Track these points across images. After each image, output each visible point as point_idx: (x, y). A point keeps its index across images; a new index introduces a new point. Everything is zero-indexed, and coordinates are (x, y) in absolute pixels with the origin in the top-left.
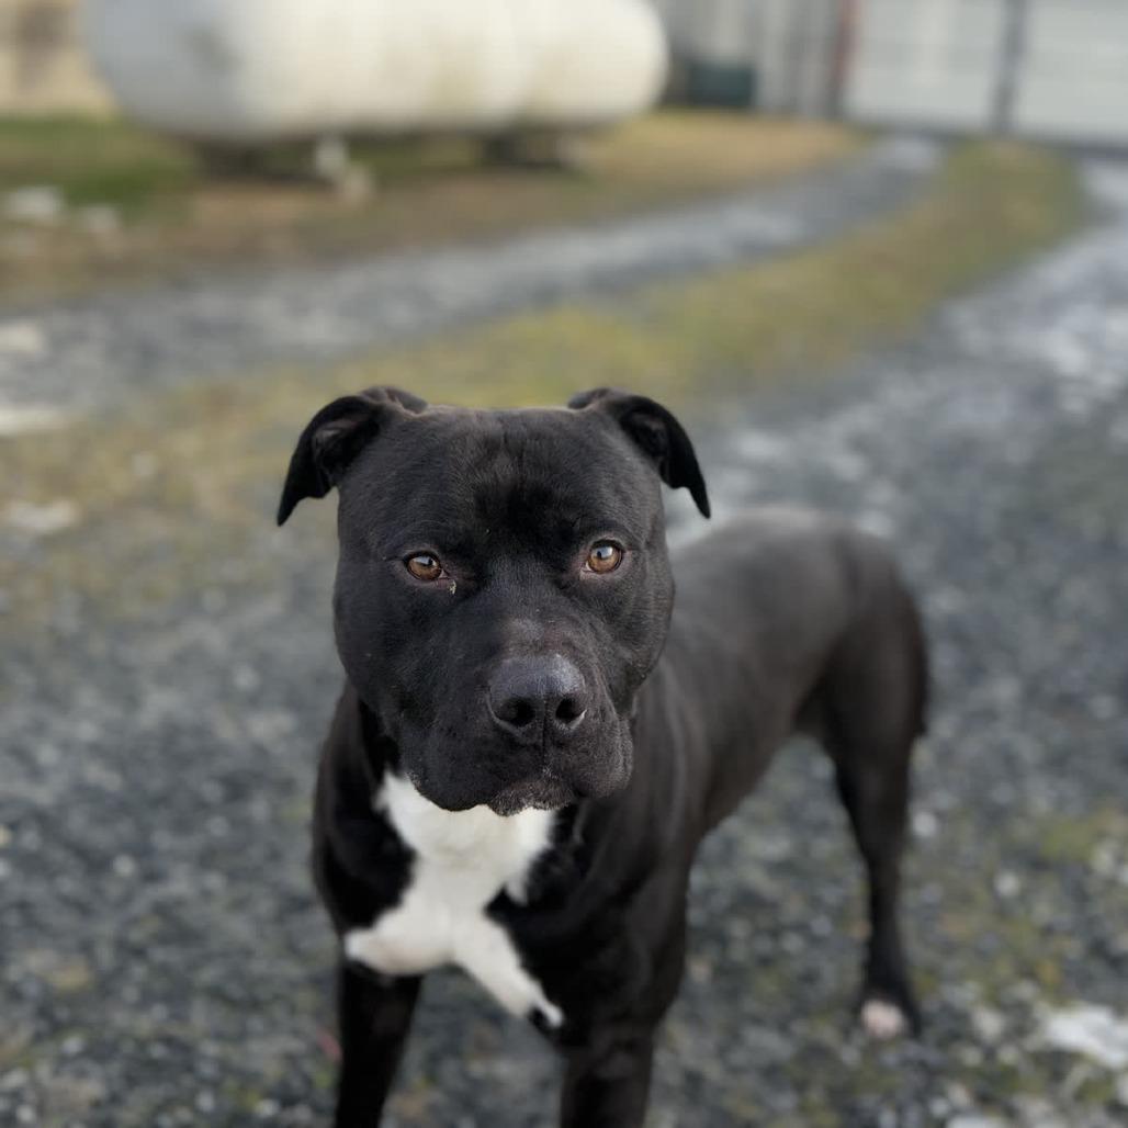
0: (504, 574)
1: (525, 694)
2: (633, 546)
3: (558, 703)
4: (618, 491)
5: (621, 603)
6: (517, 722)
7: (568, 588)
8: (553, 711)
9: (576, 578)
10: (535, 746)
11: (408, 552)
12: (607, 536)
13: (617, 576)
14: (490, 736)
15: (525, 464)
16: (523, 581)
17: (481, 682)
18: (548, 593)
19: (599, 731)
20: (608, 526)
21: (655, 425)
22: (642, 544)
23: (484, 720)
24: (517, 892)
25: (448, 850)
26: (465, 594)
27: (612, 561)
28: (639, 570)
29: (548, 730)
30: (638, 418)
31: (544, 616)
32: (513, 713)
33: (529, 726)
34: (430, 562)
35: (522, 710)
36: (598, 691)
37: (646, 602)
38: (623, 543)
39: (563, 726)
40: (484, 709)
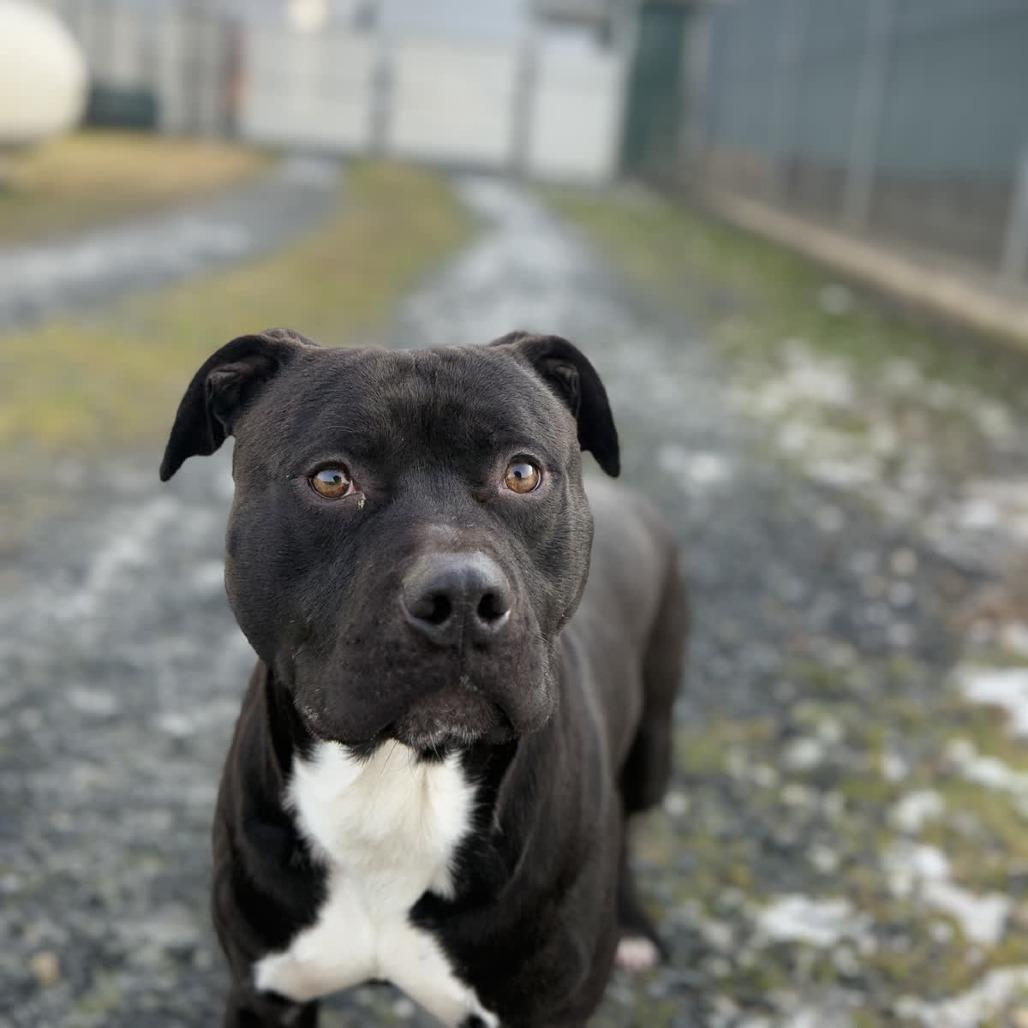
0: (416, 486)
1: (443, 585)
2: (554, 468)
3: (481, 596)
4: (534, 413)
5: (541, 527)
6: (435, 618)
7: (487, 501)
8: (475, 605)
9: (494, 493)
10: (454, 647)
11: (312, 466)
12: (525, 451)
13: (536, 496)
14: (404, 639)
15: (437, 382)
16: (439, 495)
17: (394, 584)
18: (466, 504)
19: (524, 638)
20: (527, 442)
21: (570, 372)
22: (563, 466)
23: (398, 621)
24: (444, 886)
25: (365, 843)
26: (375, 508)
27: (530, 482)
28: (559, 494)
29: (470, 631)
30: (552, 363)
31: (460, 522)
32: (431, 609)
33: (447, 623)
34: (337, 479)
35: (439, 603)
36: (521, 596)
37: (567, 531)
38: (542, 462)
39: (485, 626)
40: (397, 610)
